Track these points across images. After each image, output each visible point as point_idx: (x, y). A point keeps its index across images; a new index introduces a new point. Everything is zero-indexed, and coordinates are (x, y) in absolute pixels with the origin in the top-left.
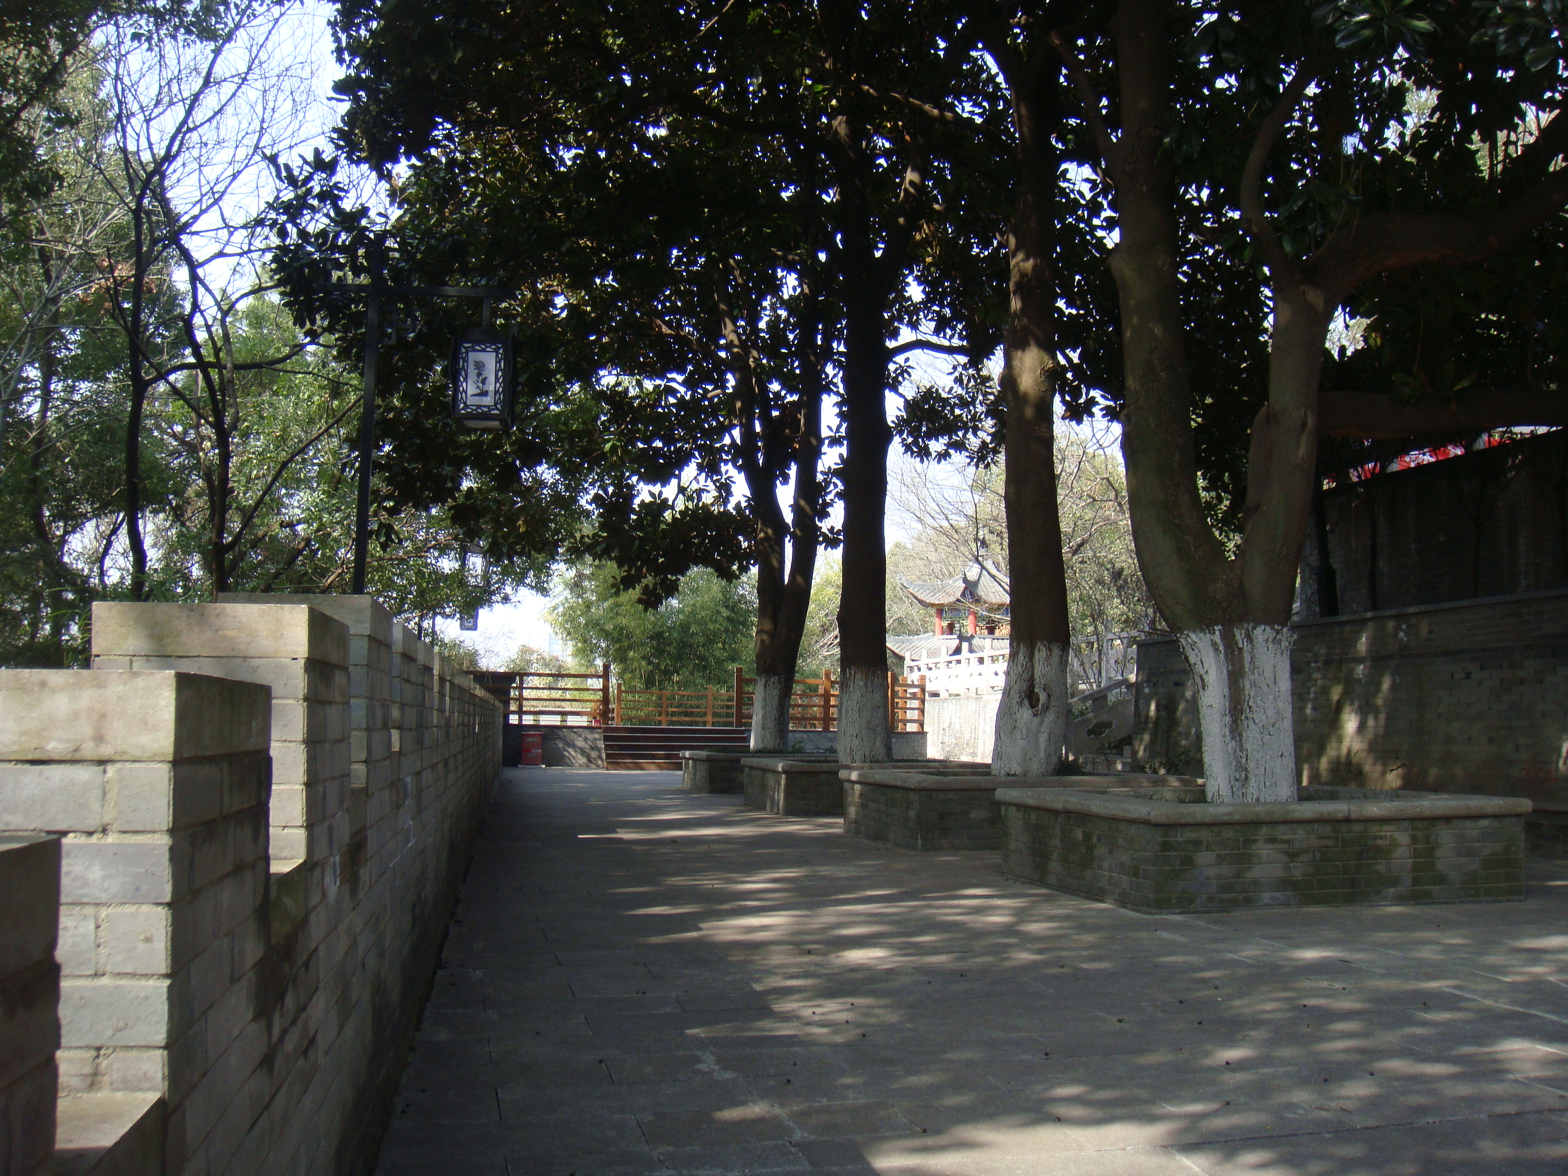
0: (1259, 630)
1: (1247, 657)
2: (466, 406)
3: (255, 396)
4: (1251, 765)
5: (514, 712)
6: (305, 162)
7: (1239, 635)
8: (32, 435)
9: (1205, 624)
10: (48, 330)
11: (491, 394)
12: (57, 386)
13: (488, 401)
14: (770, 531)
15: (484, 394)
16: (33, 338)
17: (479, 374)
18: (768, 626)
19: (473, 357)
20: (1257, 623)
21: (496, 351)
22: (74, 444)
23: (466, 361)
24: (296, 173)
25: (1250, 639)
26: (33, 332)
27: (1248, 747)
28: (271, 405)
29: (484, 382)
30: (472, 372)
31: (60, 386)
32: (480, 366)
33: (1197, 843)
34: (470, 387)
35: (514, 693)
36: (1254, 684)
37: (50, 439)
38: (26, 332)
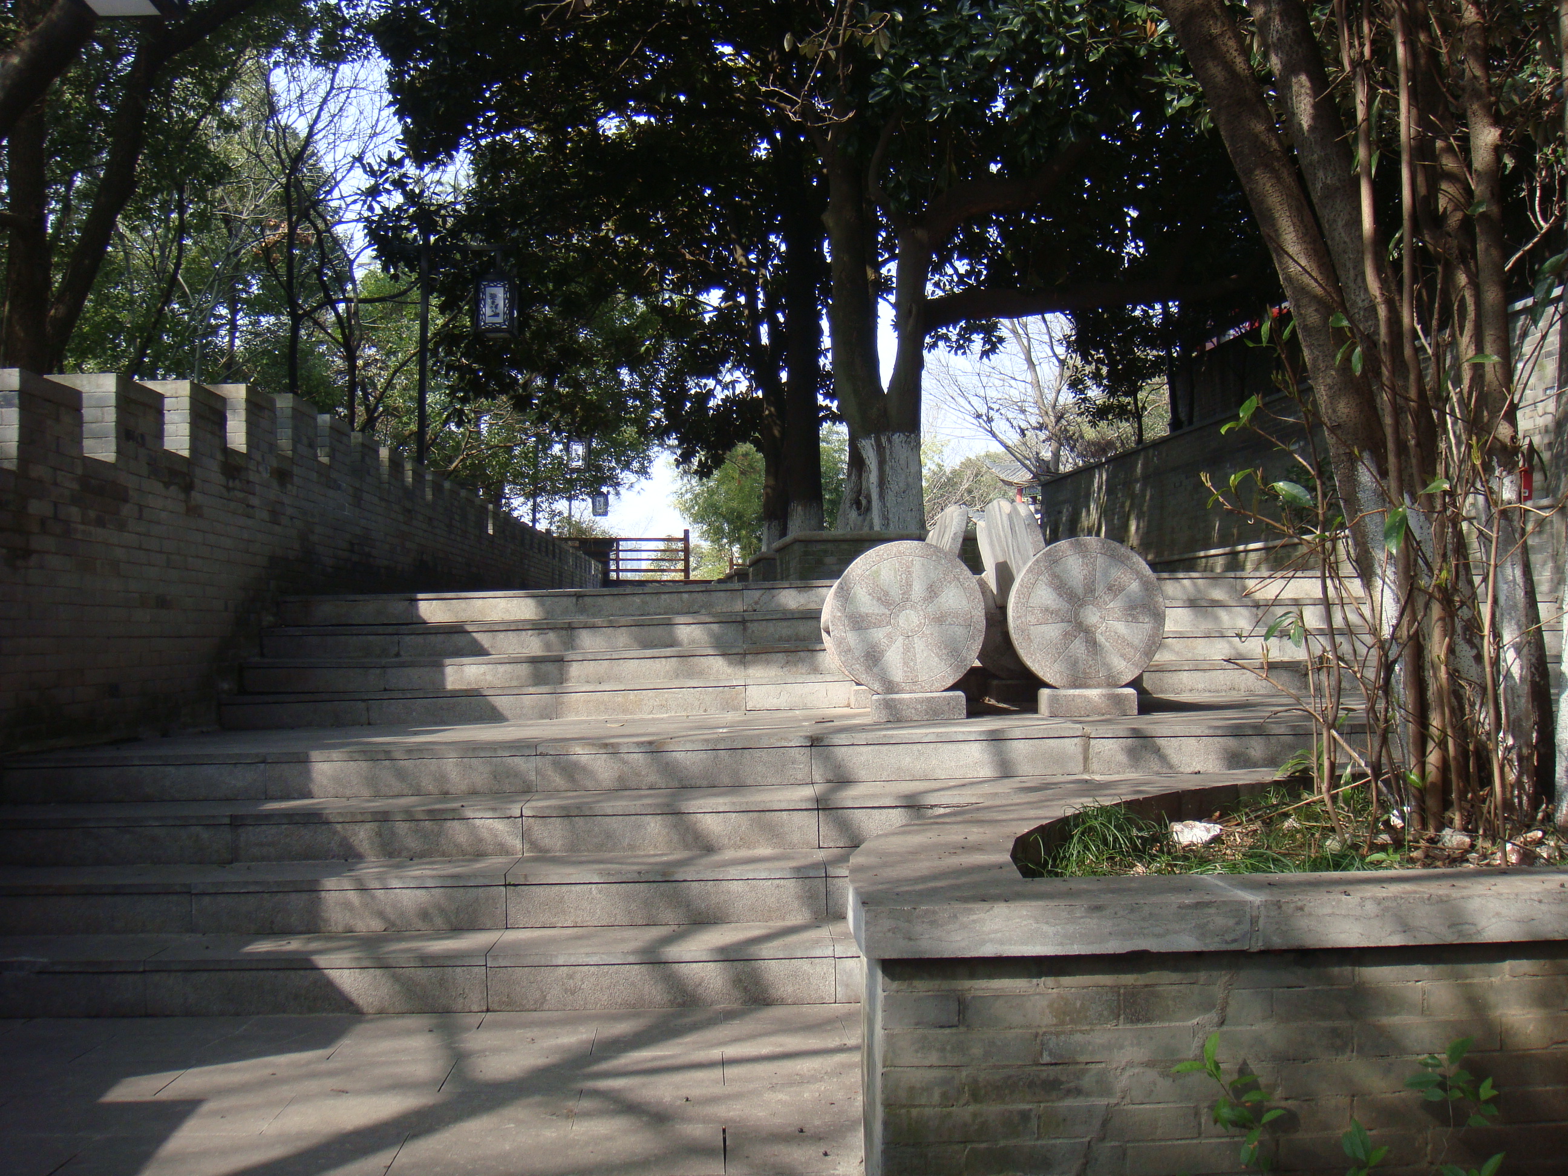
0: (896, 436)
1: (888, 452)
2: (485, 324)
3: (396, 322)
4: (891, 516)
5: (613, 571)
6: (382, 160)
7: (884, 440)
8: (223, 361)
9: (867, 436)
10: (232, 278)
11: (501, 315)
12: (242, 321)
13: (500, 320)
14: (772, 409)
15: (496, 315)
16: (219, 285)
17: (493, 302)
18: (772, 482)
19: (489, 290)
20: (894, 432)
21: (504, 286)
22: (256, 367)
23: (484, 294)
24: (376, 168)
25: (890, 441)
26: (220, 280)
27: (888, 505)
28: (408, 328)
29: (496, 306)
30: (489, 301)
31: (246, 321)
32: (493, 297)
33: (825, 552)
34: (488, 311)
35: (612, 556)
36: (892, 468)
37: (237, 363)
38: (214, 280)
